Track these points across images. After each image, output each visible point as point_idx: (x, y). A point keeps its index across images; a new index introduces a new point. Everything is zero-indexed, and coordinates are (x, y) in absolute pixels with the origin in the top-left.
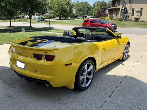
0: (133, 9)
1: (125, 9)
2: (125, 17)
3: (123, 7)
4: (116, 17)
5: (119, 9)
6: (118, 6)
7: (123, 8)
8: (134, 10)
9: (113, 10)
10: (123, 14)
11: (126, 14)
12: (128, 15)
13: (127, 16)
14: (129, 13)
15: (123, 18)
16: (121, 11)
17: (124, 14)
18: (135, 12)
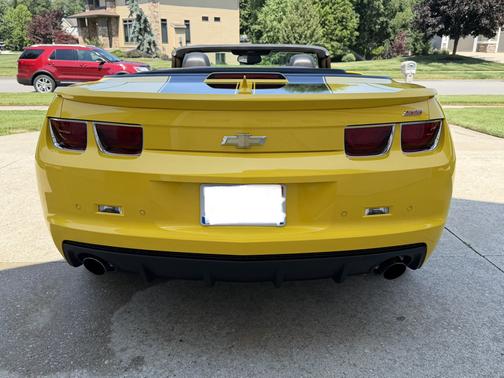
0: (162, 20)
1: (139, 18)
2: (146, 46)
3: (132, 12)
4: (111, 46)
5: (117, 18)
6: (112, 7)
7: (135, 16)
8: (166, 24)
9: (93, 20)
10: (136, 34)
11: (148, 37)
12: (153, 39)
13: (150, 43)
14: (153, 32)
15: (139, 48)
16: (125, 26)
17: (140, 37)
18: (171, 30)
